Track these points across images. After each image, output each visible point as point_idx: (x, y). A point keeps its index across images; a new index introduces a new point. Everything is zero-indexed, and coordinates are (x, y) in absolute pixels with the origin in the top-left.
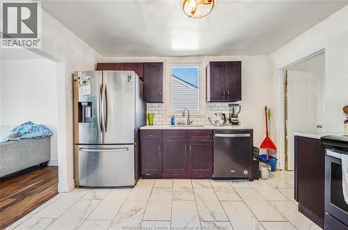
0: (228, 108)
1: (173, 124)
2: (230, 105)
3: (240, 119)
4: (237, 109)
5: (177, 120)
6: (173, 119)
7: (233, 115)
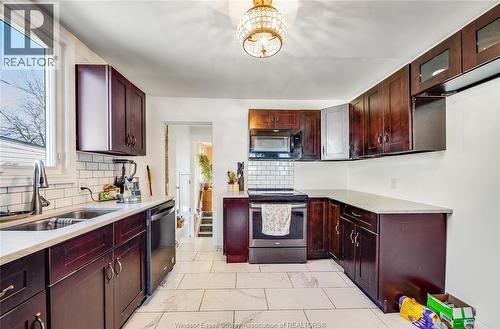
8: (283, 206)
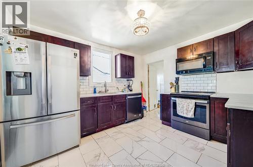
0: (126, 82)
1: (95, 92)
2: (127, 80)
3: (133, 88)
4: (131, 82)
5: (97, 90)
6: (95, 89)
7: (129, 86)
8: (189, 100)
